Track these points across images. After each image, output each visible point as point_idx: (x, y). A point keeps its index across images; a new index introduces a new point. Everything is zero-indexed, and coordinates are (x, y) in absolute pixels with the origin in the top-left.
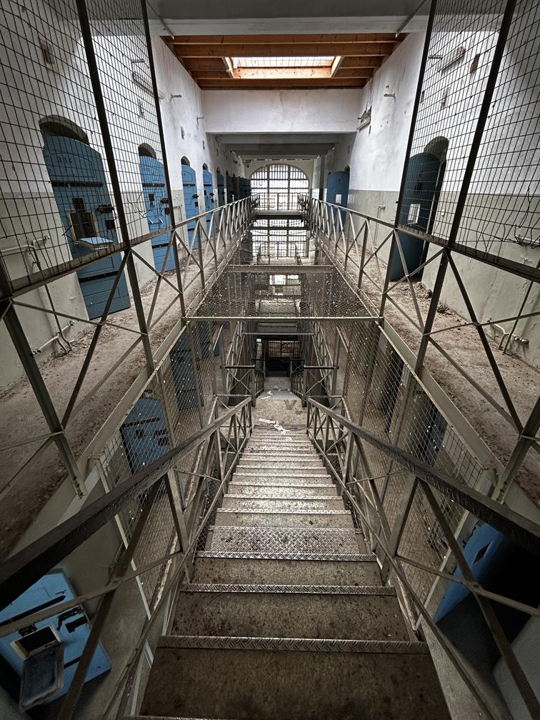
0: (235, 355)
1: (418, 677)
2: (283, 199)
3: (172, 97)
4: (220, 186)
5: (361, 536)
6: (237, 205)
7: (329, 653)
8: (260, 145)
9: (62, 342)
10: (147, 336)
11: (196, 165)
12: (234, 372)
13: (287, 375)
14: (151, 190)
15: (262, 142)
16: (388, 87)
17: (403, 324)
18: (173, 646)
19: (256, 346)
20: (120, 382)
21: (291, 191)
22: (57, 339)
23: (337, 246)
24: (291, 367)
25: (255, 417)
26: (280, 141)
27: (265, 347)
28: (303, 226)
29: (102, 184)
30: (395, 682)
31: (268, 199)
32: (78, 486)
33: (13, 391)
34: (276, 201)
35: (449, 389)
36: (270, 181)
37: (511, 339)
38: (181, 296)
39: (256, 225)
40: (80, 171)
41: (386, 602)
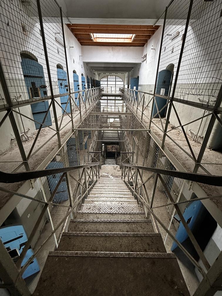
0: (93, 149)
1: (157, 243)
2: (113, 89)
3: (70, 47)
4: (88, 82)
5: (140, 207)
6: (95, 89)
7: (125, 236)
8: (104, 67)
9: (25, 136)
10: (59, 133)
11: (79, 74)
12: (93, 155)
13: (115, 158)
14: (61, 82)
15: (105, 66)
16: (153, 46)
17: (158, 132)
18: (67, 235)
19: (102, 147)
20: (48, 150)
21: (116, 86)
22: (23, 135)
23: (133, 105)
24: (116, 155)
25: (101, 172)
26: (112, 66)
27: (106, 147)
28: (121, 99)
29: (42, 77)
30: (149, 245)
31: (107, 89)
32: (32, 184)
33: (6, 153)
34: (111, 90)
35: (174, 153)
36: (108, 82)
37: (198, 136)
38: (72, 120)
39: (102, 98)
40: (34, 71)
41: (148, 224)
